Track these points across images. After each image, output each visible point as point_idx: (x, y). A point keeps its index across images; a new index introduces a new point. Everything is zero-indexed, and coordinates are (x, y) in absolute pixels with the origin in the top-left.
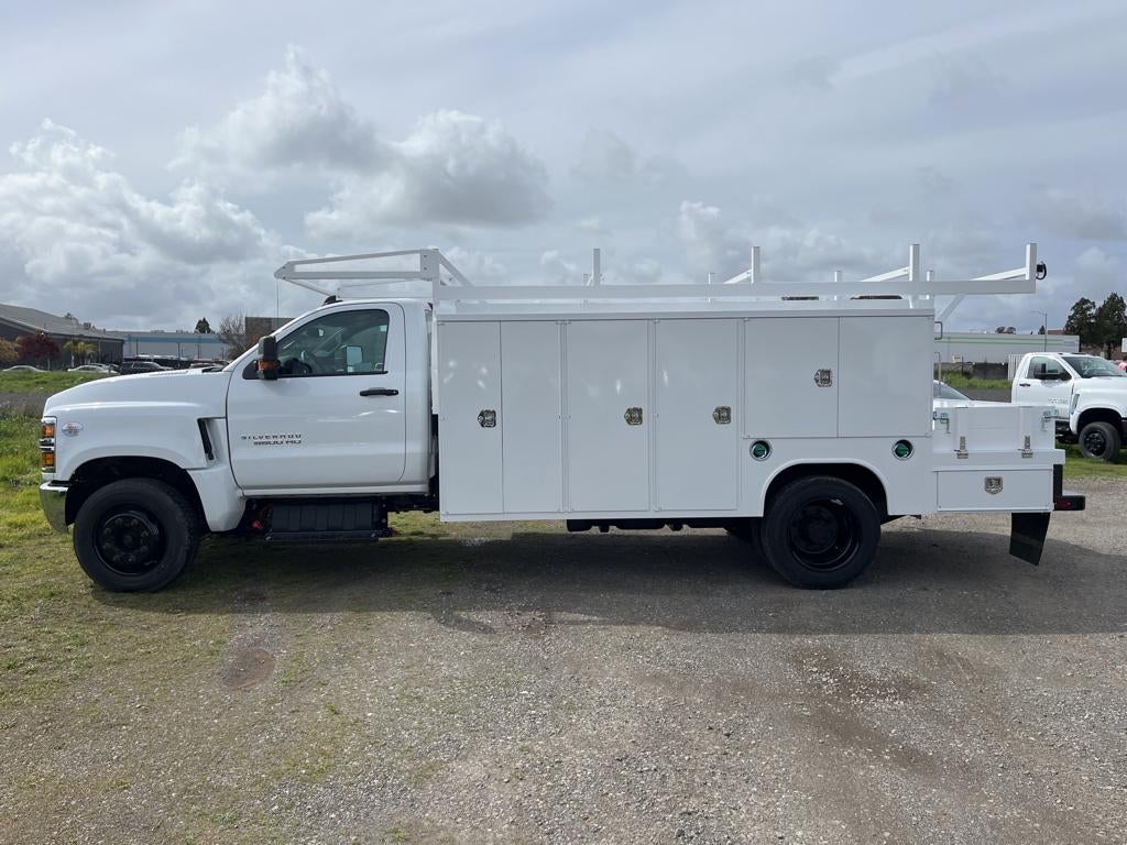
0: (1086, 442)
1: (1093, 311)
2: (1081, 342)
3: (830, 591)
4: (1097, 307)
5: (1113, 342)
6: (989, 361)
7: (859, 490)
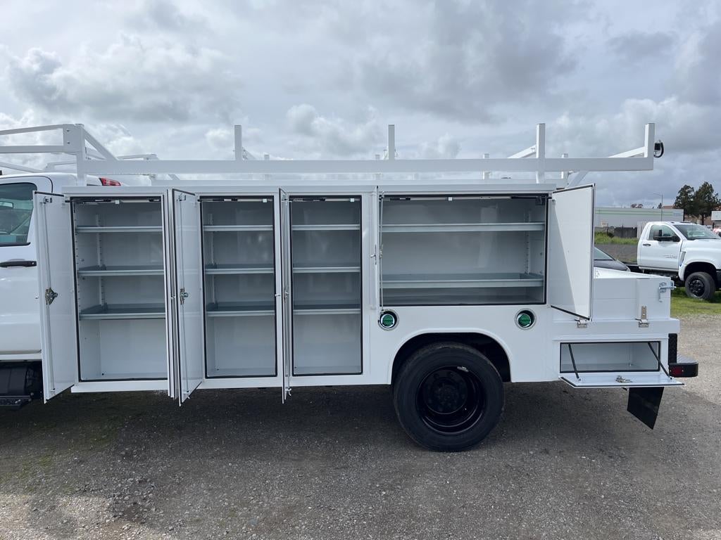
0: (690, 286)
1: (693, 193)
2: (685, 213)
3: (456, 454)
4: (695, 191)
5: (705, 213)
6: (625, 226)
7: (485, 358)
